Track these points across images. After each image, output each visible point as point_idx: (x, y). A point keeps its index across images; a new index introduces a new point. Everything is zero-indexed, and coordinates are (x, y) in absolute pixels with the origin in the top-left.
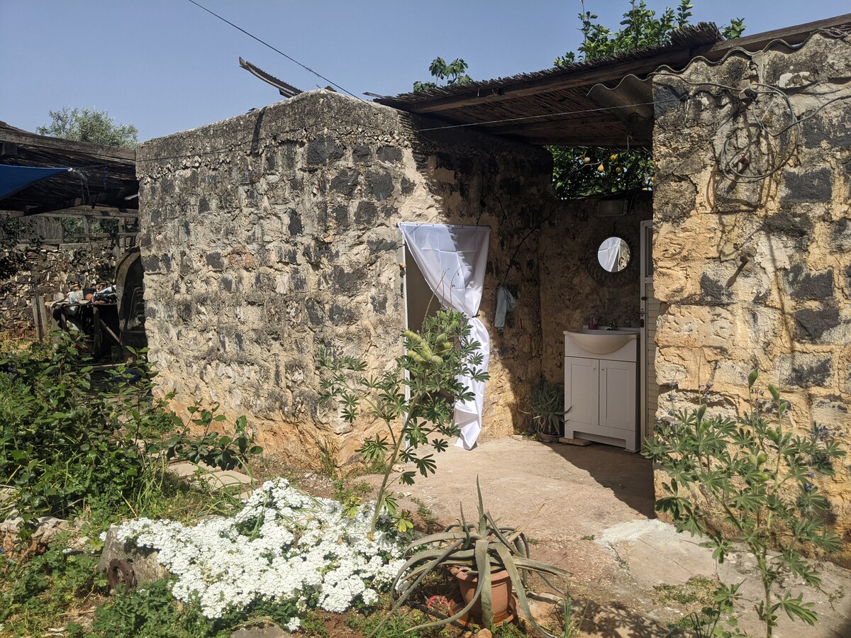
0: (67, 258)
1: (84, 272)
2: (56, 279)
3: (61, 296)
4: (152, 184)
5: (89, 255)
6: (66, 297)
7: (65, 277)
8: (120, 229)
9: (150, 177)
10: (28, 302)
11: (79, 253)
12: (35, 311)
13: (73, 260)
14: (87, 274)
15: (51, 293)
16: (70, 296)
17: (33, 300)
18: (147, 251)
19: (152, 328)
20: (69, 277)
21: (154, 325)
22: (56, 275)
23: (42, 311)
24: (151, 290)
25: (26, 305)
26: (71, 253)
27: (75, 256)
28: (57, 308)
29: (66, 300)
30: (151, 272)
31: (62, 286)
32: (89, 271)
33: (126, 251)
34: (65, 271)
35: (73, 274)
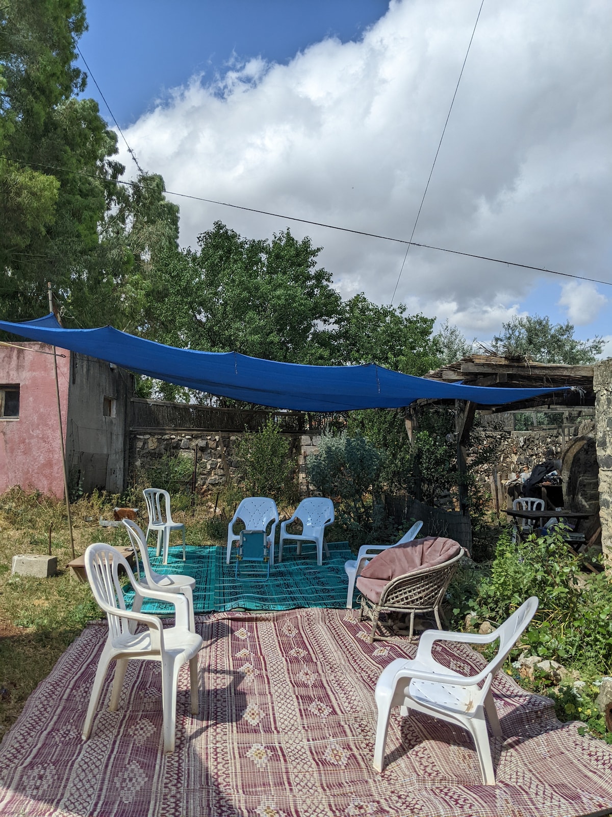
0: (518, 443)
1: (532, 455)
2: (508, 460)
3: (514, 476)
4: (608, 395)
5: (537, 442)
6: (518, 477)
7: (515, 458)
8: (565, 421)
9: (606, 389)
10: (486, 478)
11: (528, 439)
12: (493, 487)
13: (523, 446)
14: (534, 457)
15: (505, 473)
16: (522, 477)
17: (491, 477)
18: (603, 451)
19: (606, 517)
20: (519, 459)
21: (608, 514)
22: (508, 457)
23: (499, 487)
24: (605, 484)
25: (485, 481)
26: (521, 439)
27: (525, 442)
28: (512, 485)
29: (519, 480)
30: (605, 469)
31: (512, 466)
32: (536, 455)
33: (570, 440)
34: (516, 454)
35: (522, 457)
